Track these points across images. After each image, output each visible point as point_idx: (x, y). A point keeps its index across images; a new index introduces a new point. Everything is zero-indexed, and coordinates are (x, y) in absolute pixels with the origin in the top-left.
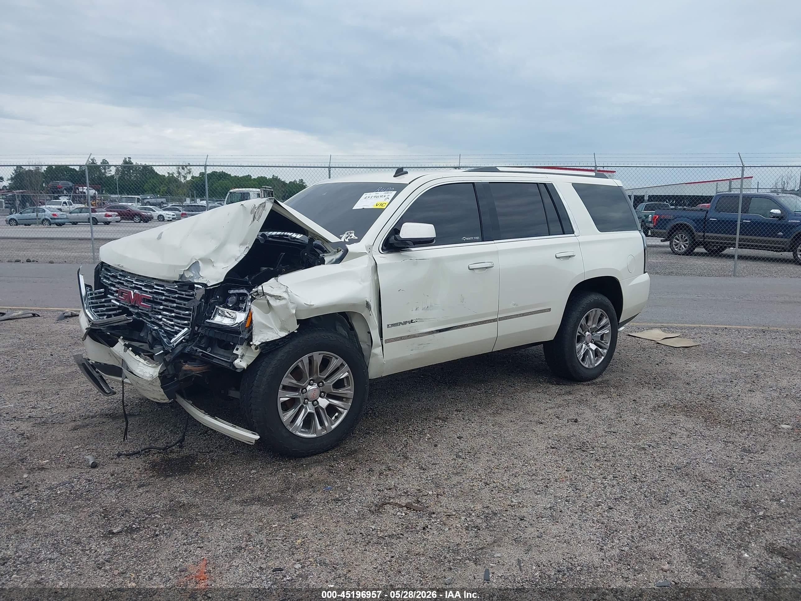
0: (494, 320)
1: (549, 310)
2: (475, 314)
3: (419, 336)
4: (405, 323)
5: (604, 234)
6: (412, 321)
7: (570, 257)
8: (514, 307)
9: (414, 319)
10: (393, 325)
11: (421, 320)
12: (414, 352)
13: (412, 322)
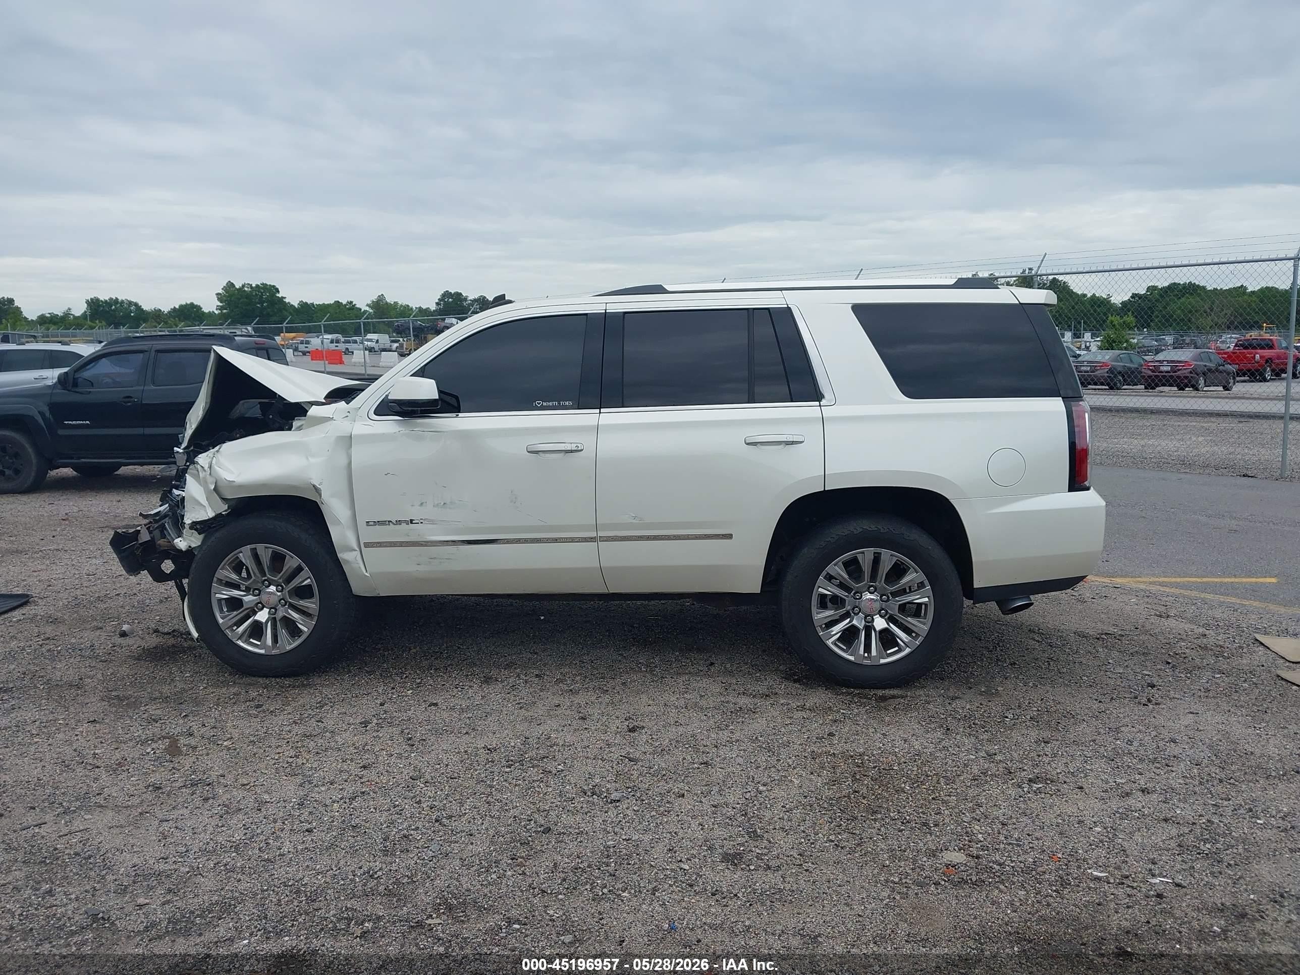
0: (592, 540)
1: (730, 536)
2: (542, 523)
3: (426, 546)
4: (399, 522)
5: (918, 403)
6: (411, 521)
7: (793, 443)
8: (634, 521)
9: (416, 518)
10: (376, 523)
11: (432, 522)
12: (421, 568)
13: (412, 523)
